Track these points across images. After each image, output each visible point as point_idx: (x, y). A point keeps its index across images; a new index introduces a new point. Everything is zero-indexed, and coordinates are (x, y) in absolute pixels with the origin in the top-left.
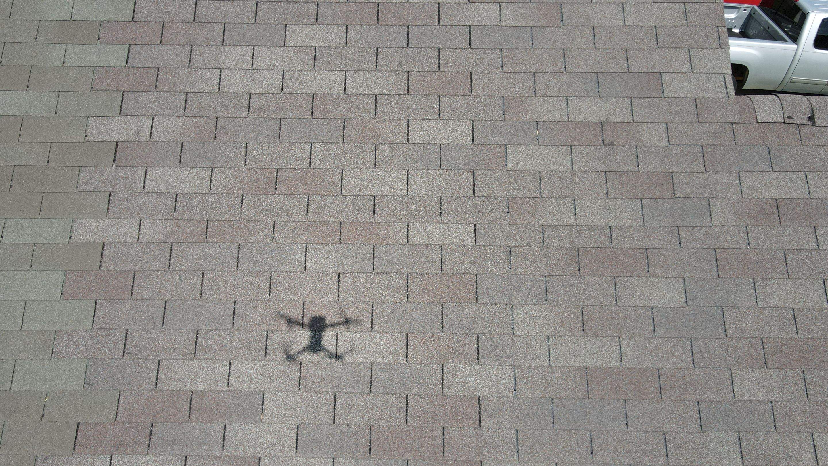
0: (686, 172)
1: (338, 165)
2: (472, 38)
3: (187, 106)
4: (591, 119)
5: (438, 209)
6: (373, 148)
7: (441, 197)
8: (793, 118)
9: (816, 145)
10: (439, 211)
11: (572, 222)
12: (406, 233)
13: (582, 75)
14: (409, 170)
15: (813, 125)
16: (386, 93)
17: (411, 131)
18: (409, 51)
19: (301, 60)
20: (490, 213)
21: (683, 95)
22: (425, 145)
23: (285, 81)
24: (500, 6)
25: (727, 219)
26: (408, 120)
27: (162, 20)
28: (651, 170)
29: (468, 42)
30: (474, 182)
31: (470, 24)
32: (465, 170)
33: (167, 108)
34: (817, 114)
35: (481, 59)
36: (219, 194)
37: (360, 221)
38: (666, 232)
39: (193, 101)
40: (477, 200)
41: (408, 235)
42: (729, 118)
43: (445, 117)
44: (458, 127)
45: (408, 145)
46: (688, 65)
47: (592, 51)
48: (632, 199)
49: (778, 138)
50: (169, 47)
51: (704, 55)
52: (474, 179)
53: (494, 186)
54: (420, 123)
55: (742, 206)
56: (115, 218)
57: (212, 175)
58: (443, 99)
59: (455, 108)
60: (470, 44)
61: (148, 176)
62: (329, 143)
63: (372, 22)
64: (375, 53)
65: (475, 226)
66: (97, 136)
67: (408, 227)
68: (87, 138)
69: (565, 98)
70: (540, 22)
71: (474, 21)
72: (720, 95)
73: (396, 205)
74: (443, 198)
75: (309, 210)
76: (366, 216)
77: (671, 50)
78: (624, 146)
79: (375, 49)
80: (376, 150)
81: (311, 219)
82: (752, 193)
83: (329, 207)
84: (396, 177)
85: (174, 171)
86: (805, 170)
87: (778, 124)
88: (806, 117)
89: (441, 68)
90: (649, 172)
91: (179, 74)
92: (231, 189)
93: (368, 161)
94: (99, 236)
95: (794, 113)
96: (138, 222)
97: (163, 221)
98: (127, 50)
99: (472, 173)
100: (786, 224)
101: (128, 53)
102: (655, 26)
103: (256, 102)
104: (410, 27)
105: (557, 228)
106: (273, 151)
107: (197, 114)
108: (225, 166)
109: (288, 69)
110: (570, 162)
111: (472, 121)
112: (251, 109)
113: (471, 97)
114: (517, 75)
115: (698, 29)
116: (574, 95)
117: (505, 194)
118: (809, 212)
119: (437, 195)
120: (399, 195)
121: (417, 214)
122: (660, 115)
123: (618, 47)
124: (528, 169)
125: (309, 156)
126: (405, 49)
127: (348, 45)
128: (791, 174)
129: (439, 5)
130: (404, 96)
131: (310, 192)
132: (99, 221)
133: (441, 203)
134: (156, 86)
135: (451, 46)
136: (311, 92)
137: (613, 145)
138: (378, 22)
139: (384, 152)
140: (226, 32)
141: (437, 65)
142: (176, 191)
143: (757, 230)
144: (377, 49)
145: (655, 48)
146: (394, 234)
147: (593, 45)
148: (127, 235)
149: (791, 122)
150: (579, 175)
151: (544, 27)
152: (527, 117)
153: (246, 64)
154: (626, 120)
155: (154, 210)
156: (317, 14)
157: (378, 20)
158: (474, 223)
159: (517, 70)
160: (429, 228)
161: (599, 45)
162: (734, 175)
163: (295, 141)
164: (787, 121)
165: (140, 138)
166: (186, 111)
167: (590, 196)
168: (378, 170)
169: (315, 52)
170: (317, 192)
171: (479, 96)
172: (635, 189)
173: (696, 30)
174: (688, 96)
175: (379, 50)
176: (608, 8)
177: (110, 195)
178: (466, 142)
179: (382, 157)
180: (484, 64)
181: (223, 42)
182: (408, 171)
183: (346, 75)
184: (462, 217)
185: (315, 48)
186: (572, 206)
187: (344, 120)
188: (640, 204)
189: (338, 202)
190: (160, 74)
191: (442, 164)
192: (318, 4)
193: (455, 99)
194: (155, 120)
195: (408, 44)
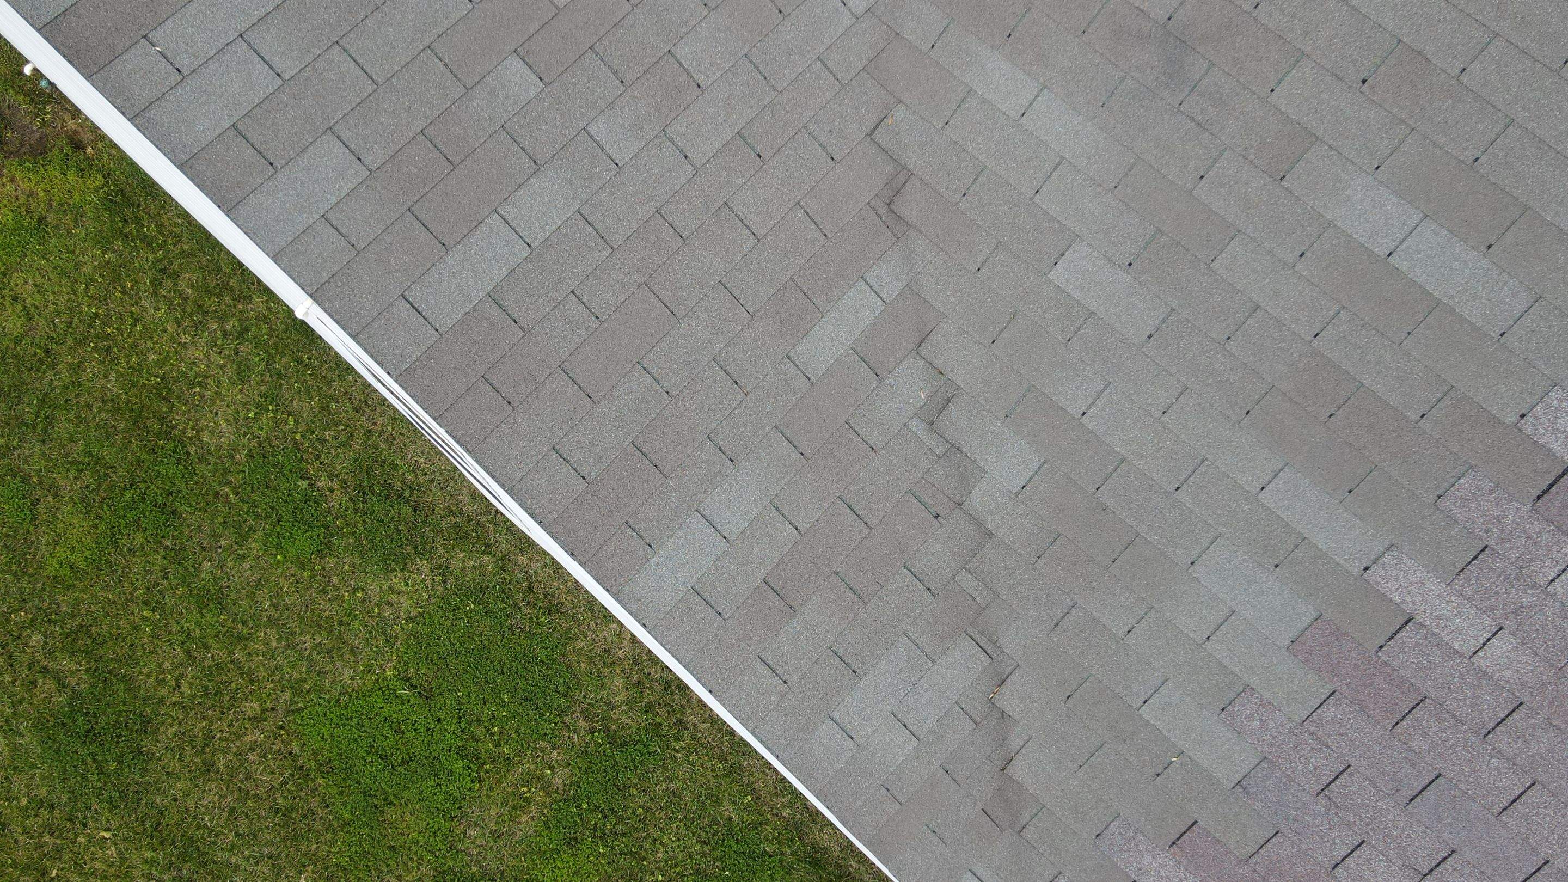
56: (1461, 594)
66: (1542, 431)
68: (1523, 421)
94: (1414, 603)
96: (1495, 629)
97: (1537, 659)
132: (1430, 577)
148: (1460, 634)
155: (1537, 630)
177: (1484, 550)
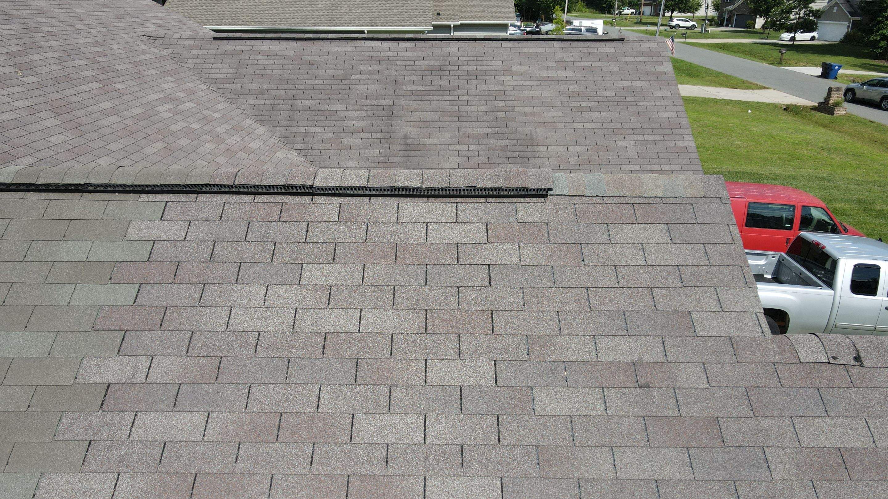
0: (732, 417)
1: (348, 409)
2: (492, 277)
3: (191, 345)
4: (622, 359)
5: (459, 460)
6: (387, 390)
7: (462, 446)
8: (838, 358)
9: (870, 388)
10: (461, 462)
11: (612, 475)
12: (423, 488)
13: (608, 313)
14: (427, 415)
15: (861, 366)
16: (403, 332)
17: (429, 371)
18: (427, 289)
19: (315, 298)
20: (518, 465)
21: (716, 334)
22: (444, 387)
23: (297, 319)
24: (519, 247)
25: (789, 472)
26: (426, 360)
27: (178, 260)
28: (694, 414)
29: (488, 281)
30: (499, 428)
31: (489, 263)
32: (488, 415)
33: (169, 347)
34: (862, 354)
35: (502, 298)
36: (213, 442)
37: (371, 473)
38: (721, 487)
39: (198, 340)
40: (503, 450)
41: (425, 491)
42: (770, 358)
43: (465, 357)
44: (480, 367)
45: (426, 387)
46: (716, 303)
47: (616, 289)
48: (677, 447)
49: (827, 380)
50: (181, 286)
51: (731, 293)
52: (498, 424)
53: (521, 433)
54: (440, 363)
55: (802, 456)
56: (90, 472)
57: (207, 420)
58: (463, 339)
59: (476, 347)
60: (490, 283)
61: (136, 421)
62: (340, 384)
63: (390, 262)
64: (392, 291)
65: (501, 480)
66: (88, 378)
67: (425, 481)
68: (77, 380)
69: (592, 337)
70: (560, 261)
71: (494, 260)
72: (755, 334)
73: (412, 455)
74: (464, 447)
75: (313, 460)
76: (377, 468)
77: (697, 289)
78: (661, 388)
79: (392, 287)
80: (390, 393)
81: (315, 471)
82: (811, 441)
83: (336, 457)
84: (412, 423)
85: (166, 416)
86: (863, 415)
87: (823, 365)
88: (851, 357)
89: (460, 307)
90: (692, 417)
91: (187, 312)
92: (227, 436)
93: (381, 405)
95: (838, 354)
96: (116, 477)
97: (145, 475)
98: (137, 289)
99: (496, 418)
100: (856, 478)
101: (138, 292)
102: (678, 266)
103: (264, 341)
104: (428, 266)
105: (595, 483)
106: (278, 393)
107: (200, 353)
108: (224, 410)
109: (301, 307)
110: (603, 405)
111: (495, 361)
112: (259, 348)
113: (492, 336)
114: (540, 314)
115: (722, 269)
116: (602, 334)
117: (535, 442)
118: (879, 464)
119: (458, 443)
120: (415, 443)
121: (436, 466)
122: (695, 355)
123: (643, 285)
124: (558, 413)
125: (317, 399)
126: (423, 287)
127: (364, 283)
128: (849, 420)
129: (458, 246)
130: (422, 335)
131: (317, 440)
132: (71, 475)
133: (462, 452)
134: (161, 325)
135: (470, 284)
136: (324, 331)
137: (649, 387)
138: (396, 261)
139: (399, 395)
140: (241, 270)
141: (457, 303)
142: (165, 439)
143: (825, 485)
144: (394, 287)
145: (680, 286)
146: (409, 489)
147: (617, 284)
148: (100, 492)
149: (836, 363)
150: (615, 420)
151: (565, 266)
152: (553, 357)
153: (258, 302)
154: (659, 360)
155: (137, 462)
156: (335, 253)
157: (396, 259)
158: (500, 476)
159: (540, 308)
160: (449, 482)
161: (623, 284)
162: (786, 421)
163: (303, 382)
164: (832, 361)
165: (135, 380)
166: (189, 351)
167: (629, 444)
168: (393, 415)
169: (330, 290)
170: (324, 439)
171: (501, 335)
172: (679, 436)
173: (720, 270)
174: (722, 335)
175: (396, 288)
176: (628, 248)
177: (90, 444)
178: (488, 384)
179: (397, 400)
180: (505, 302)
181: (237, 280)
182: (425, 416)
183: (361, 313)
184: (486, 470)
185: (331, 287)
186: (609, 455)
187: (358, 359)
188: (686, 454)
189: (346, 451)
190: (168, 312)
191: (463, 408)
192: (336, 245)
193: (476, 338)
194: (154, 360)
195: (426, 282)
